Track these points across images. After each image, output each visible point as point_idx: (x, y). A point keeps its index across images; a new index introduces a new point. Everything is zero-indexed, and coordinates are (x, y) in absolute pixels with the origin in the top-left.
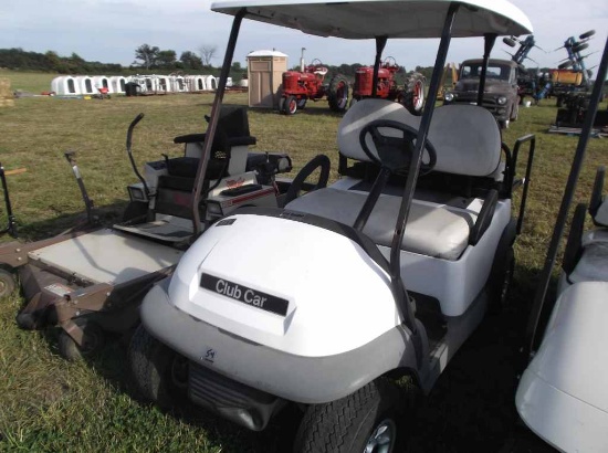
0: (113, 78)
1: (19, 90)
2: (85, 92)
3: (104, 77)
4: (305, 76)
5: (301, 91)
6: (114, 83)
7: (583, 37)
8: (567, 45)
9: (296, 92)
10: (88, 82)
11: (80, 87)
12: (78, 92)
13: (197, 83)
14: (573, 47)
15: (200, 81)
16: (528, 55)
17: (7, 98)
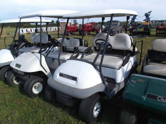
0: (33, 29)
1: (10, 33)
2: (26, 32)
3: (31, 29)
4: (73, 26)
5: (72, 30)
6: (33, 30)
7: (149, 13)
8: (145, 15)
9: (70, 30)
10: (27, 30)
11: (25, 31)
12: (24, 32)
13: (55, 29)
14: (147, 15)
15: (56, 28)
16: (136, 18)
17: (5, 35)
